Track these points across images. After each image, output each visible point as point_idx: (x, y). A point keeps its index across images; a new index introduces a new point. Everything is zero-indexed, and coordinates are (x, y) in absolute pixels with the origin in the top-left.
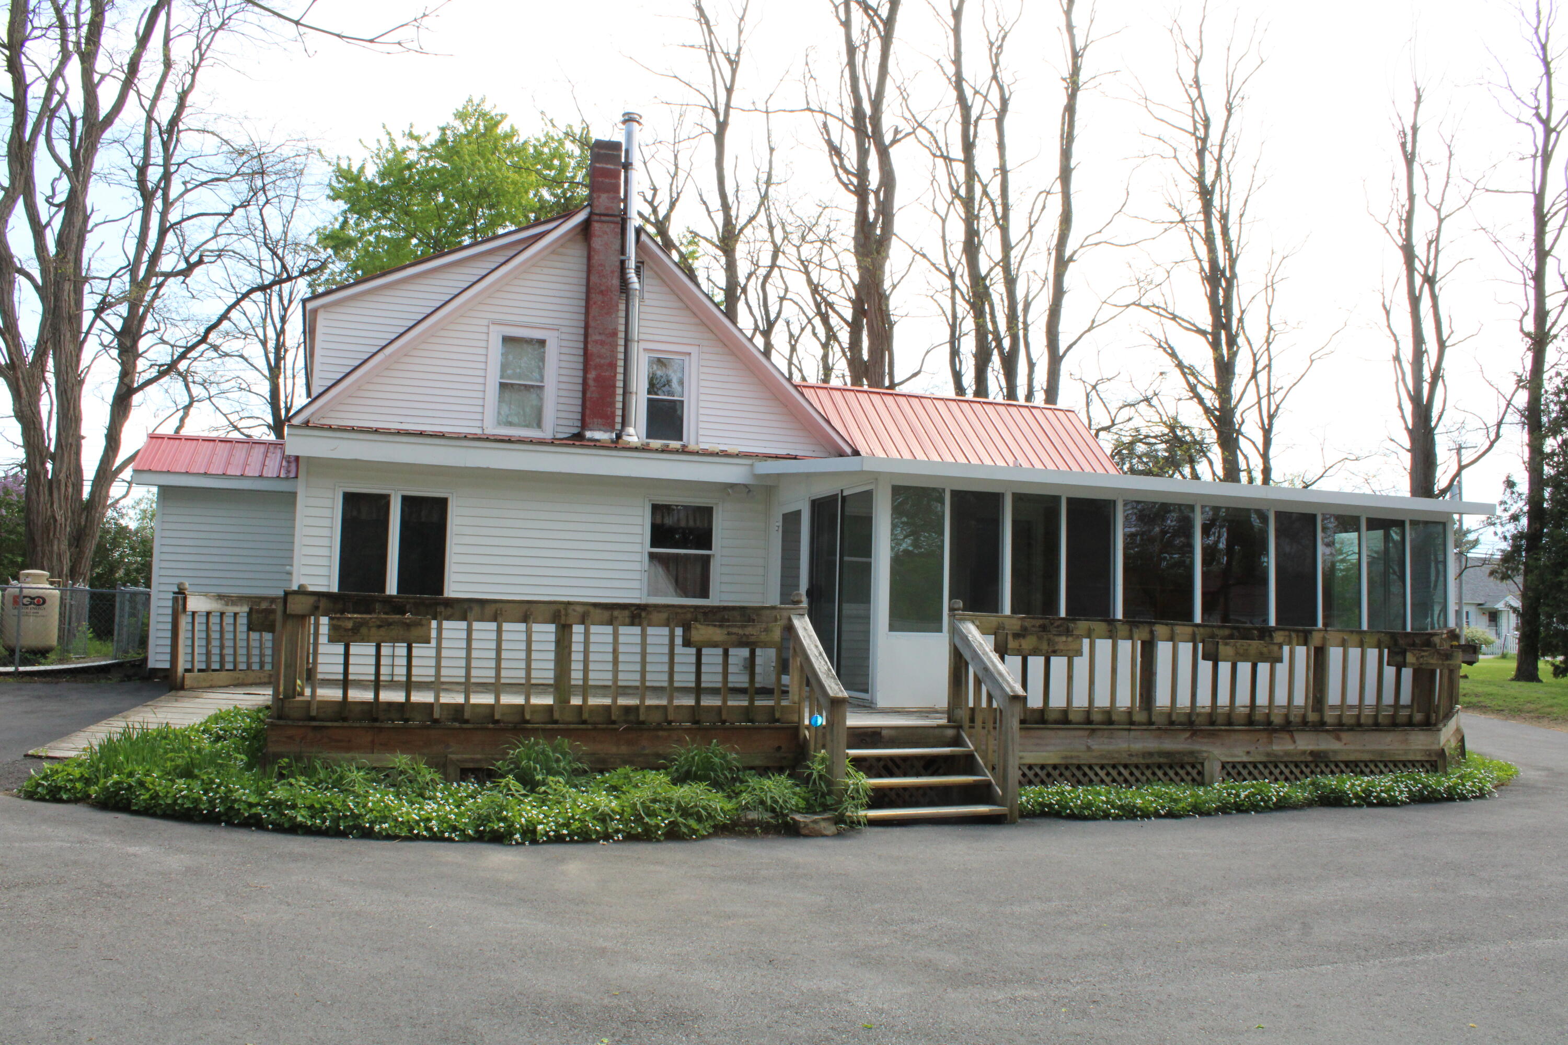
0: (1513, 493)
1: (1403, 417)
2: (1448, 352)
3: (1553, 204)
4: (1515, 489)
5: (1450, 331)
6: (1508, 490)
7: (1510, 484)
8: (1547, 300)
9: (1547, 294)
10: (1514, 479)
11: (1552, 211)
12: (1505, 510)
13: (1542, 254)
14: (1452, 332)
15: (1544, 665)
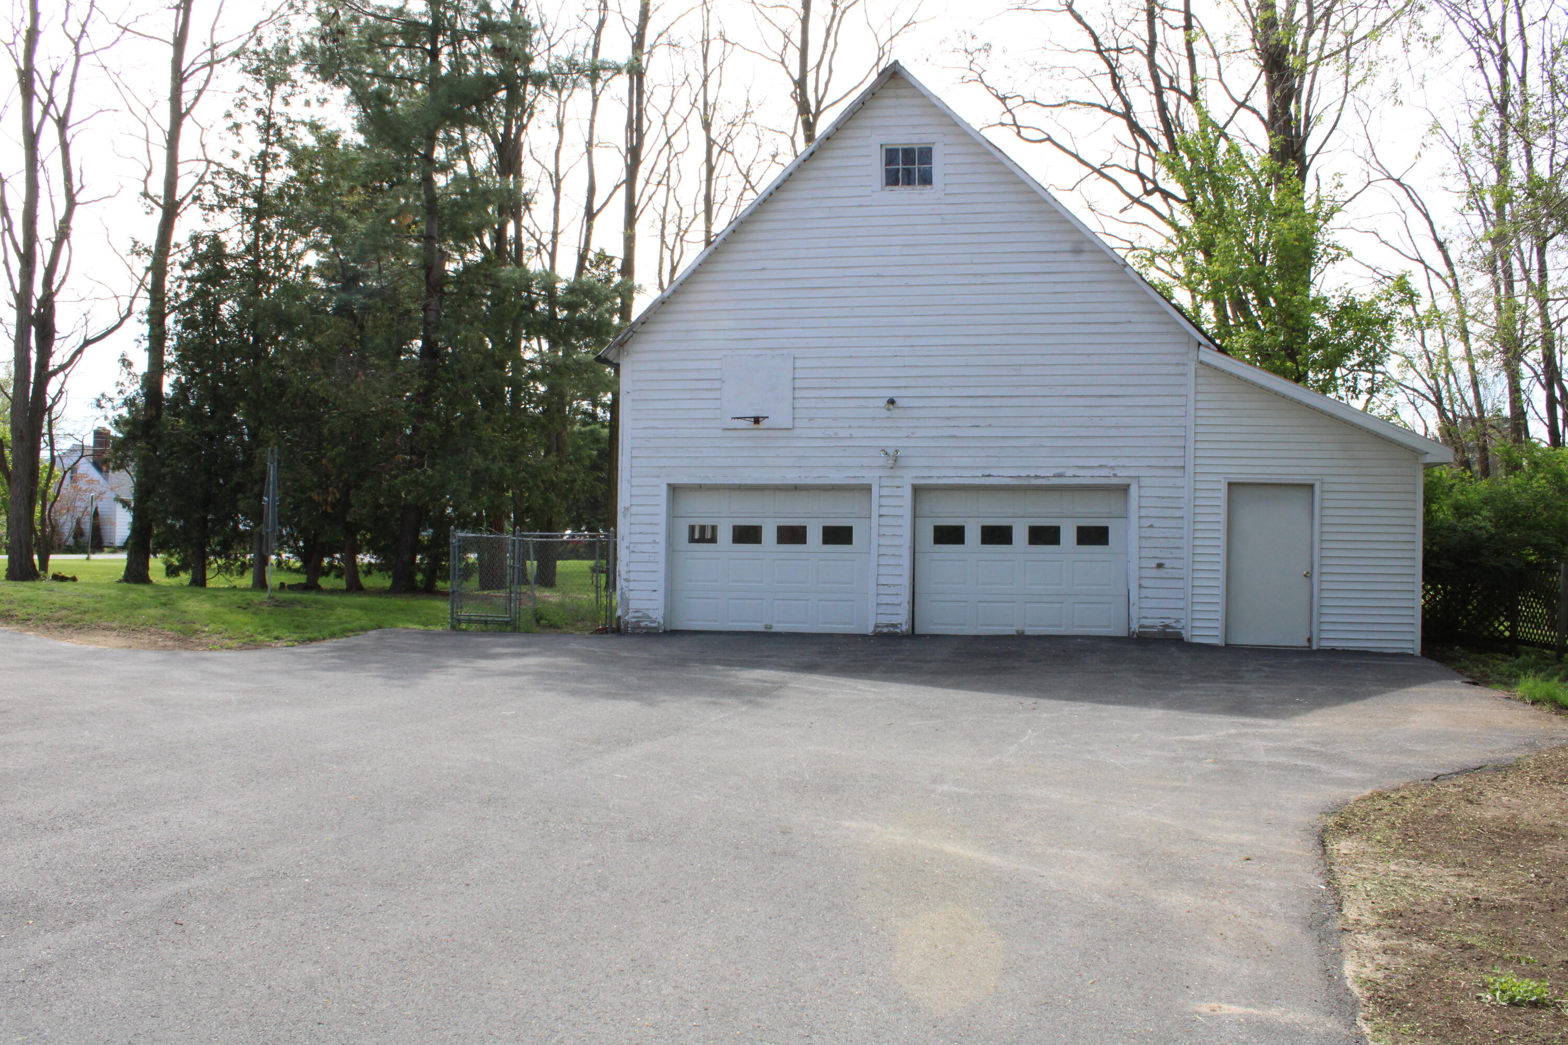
0: (129, 374)
1: (10, 276)
2: (78, 210)
3: (193, 63)
4: (133, 370)
5: (80, 186)
6: (125, 371)
7: (126, 363)
8: (180, 167)
9: (179, 160)
10: (130, 358)
11: (190, 71)
12: (121, 392)
13: (178, 117)
14: (82, 187)
15: (156, 564)
